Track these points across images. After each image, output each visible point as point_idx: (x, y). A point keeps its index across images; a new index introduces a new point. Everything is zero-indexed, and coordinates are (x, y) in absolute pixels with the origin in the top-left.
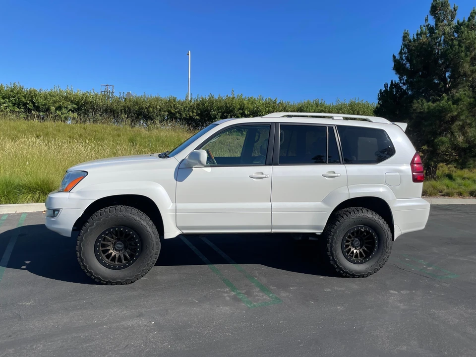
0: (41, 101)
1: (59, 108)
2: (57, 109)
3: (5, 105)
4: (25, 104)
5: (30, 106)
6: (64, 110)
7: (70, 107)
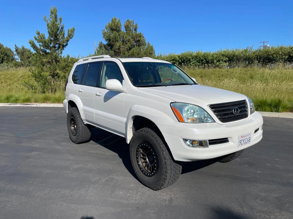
0: (210, 58)
1: (219, 61)
2: (217, 62)
3: (193, 62)
4: (202, 60)
5: (204, 61)
6: (221, 62)
7: (224, 59)
